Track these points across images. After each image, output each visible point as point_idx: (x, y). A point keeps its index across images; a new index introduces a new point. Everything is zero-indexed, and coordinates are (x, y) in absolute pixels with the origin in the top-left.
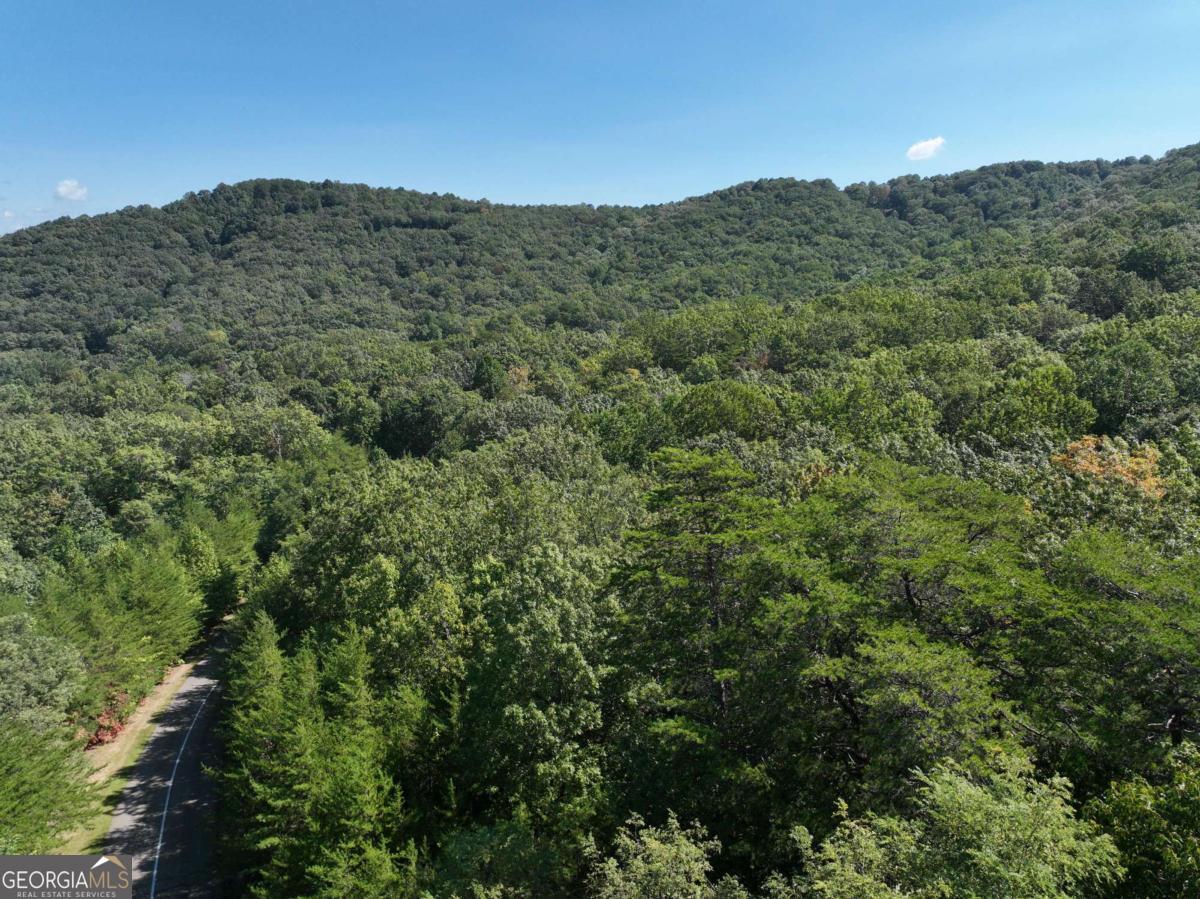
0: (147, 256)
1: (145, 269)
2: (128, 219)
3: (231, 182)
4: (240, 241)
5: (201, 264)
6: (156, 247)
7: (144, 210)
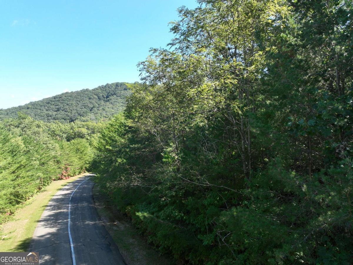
0: (87, 101)
1: (86, 104)
2: (83, 92)
3: (110, 83)
4: (111, 97)
5: (101, 103)
6: (89, 99)
7: (87, 90)
